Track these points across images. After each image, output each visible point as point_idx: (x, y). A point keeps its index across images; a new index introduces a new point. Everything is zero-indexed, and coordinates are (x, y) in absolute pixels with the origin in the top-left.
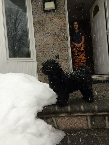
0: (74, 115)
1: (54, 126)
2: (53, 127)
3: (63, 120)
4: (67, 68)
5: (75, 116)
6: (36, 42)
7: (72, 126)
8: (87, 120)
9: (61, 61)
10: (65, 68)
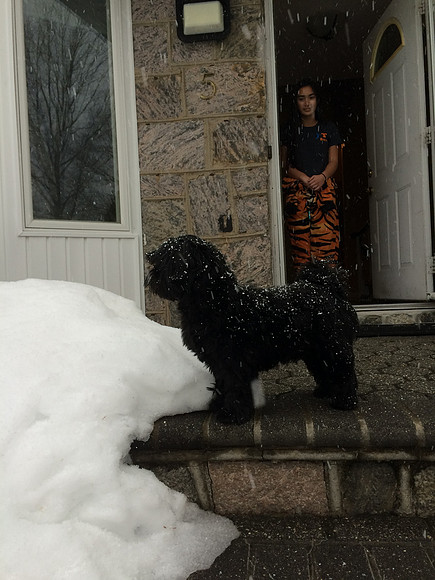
0: (275, 457)
1: (194, 498)
2: (190, 500)
3: (232, 475)
4: (263, 270)
5: (281, 462)
6: (144, 160)
7: (267, 499)
8: (326, 478)
9: (241, 242)
10: (255, 272)
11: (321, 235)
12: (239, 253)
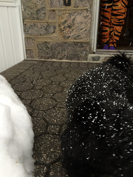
4: (86, 30)
9: (75, 13)
10: (82, 31)
11: (118, 10)
12: (74, 20)
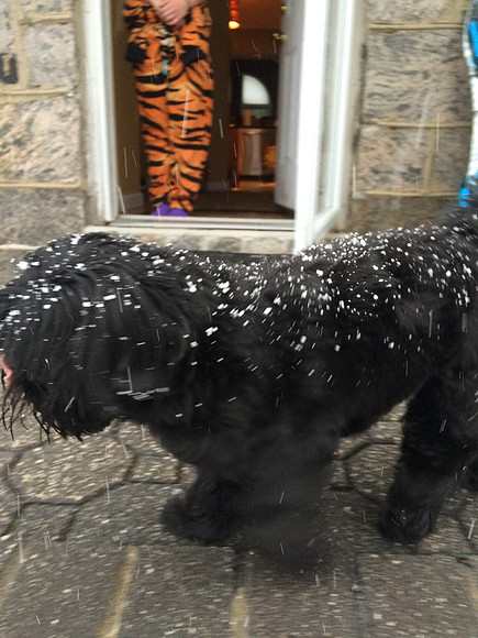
4: (67, 154)
9: (32, 102)
10: (55, 156)
11: (180, 103)
